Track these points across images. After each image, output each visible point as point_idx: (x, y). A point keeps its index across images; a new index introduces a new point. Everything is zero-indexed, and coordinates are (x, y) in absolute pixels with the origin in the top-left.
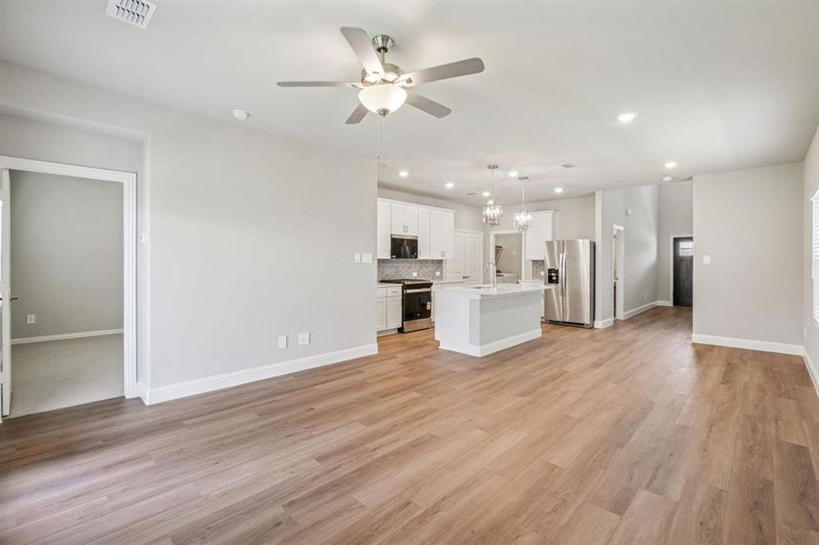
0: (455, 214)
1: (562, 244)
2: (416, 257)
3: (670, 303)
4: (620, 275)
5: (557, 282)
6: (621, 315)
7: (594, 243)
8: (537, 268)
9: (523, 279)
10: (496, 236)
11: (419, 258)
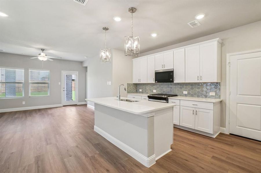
11: (175, 82)
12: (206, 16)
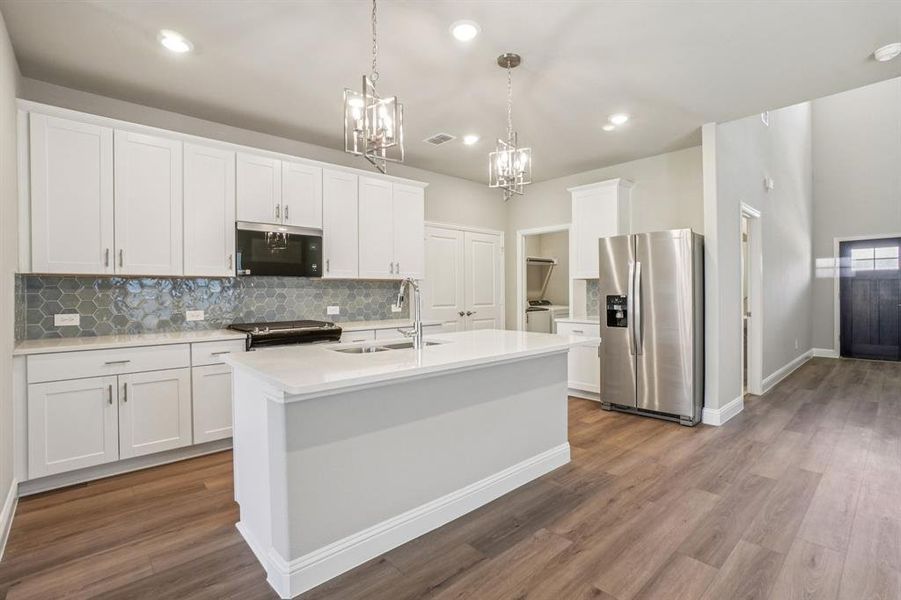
0: (426, 189)
1: (638, 240)
2: (319, 273)
3: (834, 353)
4: (756, 307)
5: (624, 323)
6: (758, 386)
7: (702, 239)
8: (595, 295)
9: (570, 318)
10: (526, 236)
11: (326, 275)
12: (481, 139)
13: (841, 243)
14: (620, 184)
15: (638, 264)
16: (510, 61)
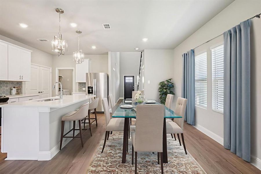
0: (31, 53)
1: (94, 75)
3: (123, 98)
5: (92, 93)
8: (81, 86)
9: (74, 92)
10: (59, 70)
13: (124, 76)
14: (89, 60)
15: (96, 79)
16: (80, 32)
